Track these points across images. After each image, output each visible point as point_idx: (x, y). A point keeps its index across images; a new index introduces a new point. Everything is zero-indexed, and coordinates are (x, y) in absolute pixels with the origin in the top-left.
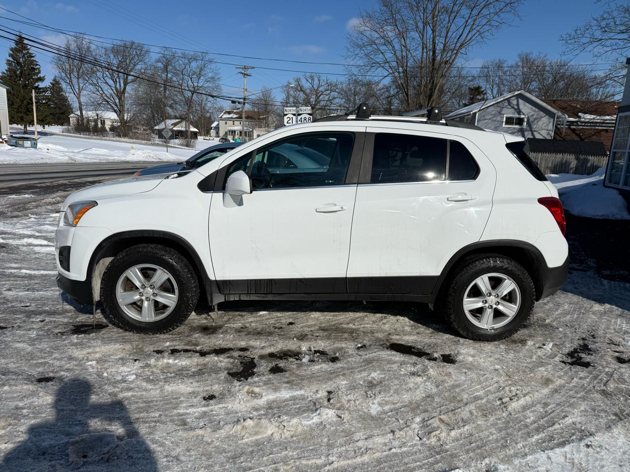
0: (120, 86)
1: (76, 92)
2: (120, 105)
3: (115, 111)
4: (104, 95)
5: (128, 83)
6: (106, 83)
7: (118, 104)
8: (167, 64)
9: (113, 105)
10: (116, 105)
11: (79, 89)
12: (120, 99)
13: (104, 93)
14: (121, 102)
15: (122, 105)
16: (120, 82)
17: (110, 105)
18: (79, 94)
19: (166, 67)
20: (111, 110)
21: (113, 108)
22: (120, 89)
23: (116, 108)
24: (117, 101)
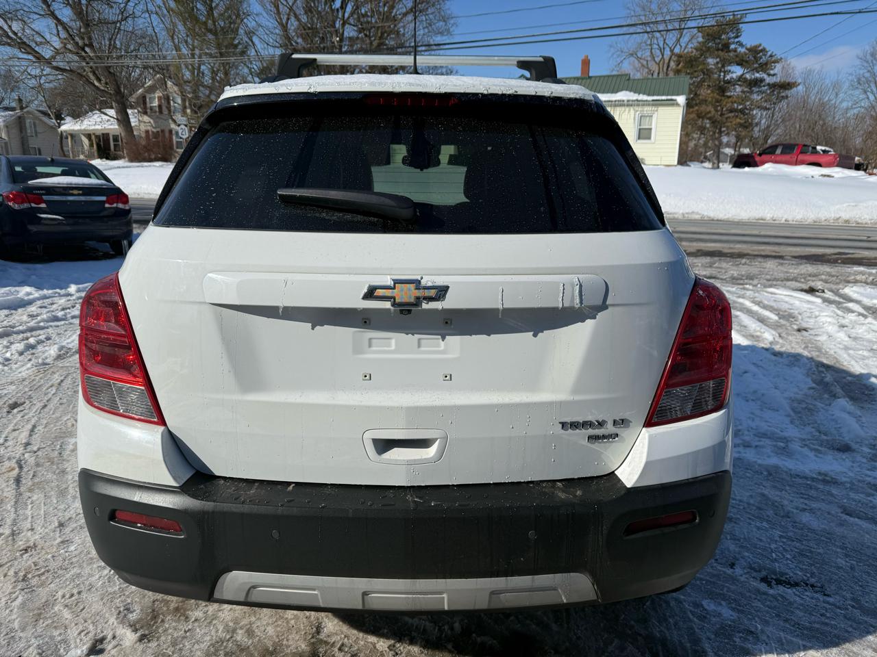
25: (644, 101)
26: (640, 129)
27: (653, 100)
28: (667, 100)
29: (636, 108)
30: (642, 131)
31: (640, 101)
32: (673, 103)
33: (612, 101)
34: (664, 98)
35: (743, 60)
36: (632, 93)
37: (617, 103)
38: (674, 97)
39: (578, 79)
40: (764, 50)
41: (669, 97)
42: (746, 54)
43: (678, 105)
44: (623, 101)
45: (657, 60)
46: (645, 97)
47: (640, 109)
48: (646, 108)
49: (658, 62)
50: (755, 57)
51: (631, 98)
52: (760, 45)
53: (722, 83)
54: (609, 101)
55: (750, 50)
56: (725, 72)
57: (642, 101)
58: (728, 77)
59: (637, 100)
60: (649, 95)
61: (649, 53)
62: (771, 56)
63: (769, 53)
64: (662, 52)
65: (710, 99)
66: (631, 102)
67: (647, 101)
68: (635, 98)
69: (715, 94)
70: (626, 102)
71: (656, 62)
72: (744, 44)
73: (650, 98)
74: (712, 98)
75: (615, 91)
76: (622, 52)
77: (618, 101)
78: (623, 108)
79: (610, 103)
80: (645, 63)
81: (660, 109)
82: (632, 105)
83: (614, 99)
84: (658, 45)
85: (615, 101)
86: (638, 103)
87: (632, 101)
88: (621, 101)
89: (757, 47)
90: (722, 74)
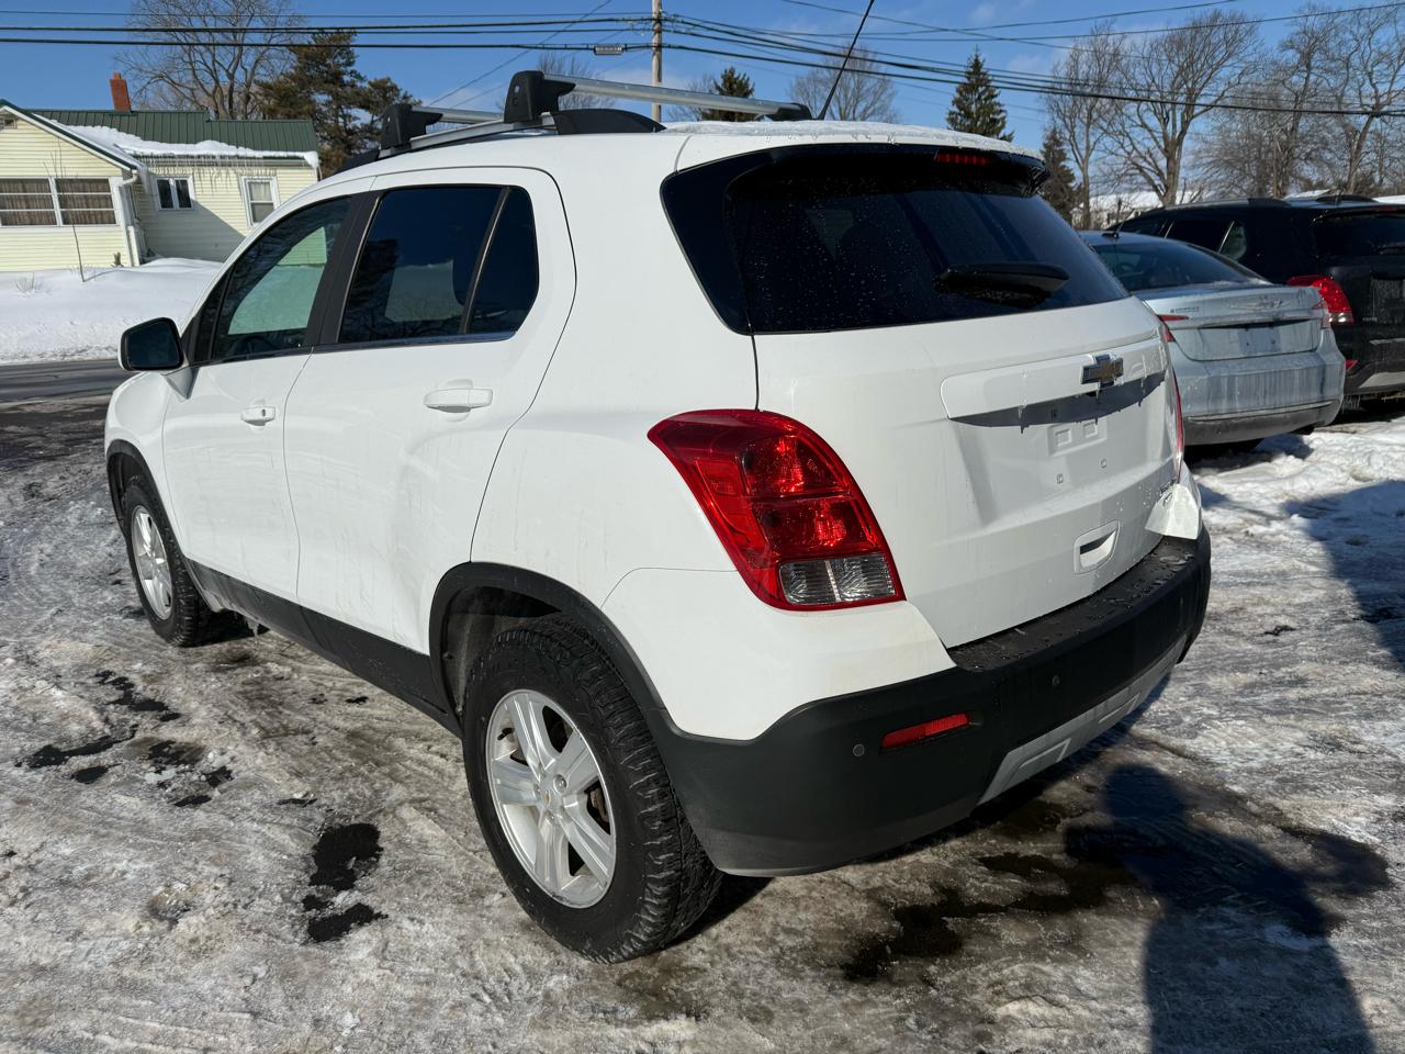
0: (1174, 126)
1: (1081, 156)
2: (1169, 174)
3: (1156, 189)
4: (1135, 152)
5: (1193, 117)
6: (1144, 126)
7: (1165, 171)
8: (1310, 48)
9: (1153, 176)
10: (1160, 174)
11: (1088, 148)
12: (1170, 158)
13: (1134, 148)
14: (1171, 164)
15: (1173, 171)
16: (1174, 120)
17: (1145, 175)
18: (1085, 161)
19: (1306, 58)
20: (1147, 187)
21: (1150, 181)
22: (1174, 134)
23: (1157, 182)
24: (1163, 163)
25: (250, 158)
26: (253, 205)
27: (265, 158)
28: (288, 158)
29: (239, 170)
30: (257, 208)
31: (242, 158)
32: (299, 164)
33: (192, 157)
34: (282, 154)
35: (369, 101)
36: (224, 145)
37: (203, 160)
38: (298, 154)
39: (111, 114)
40: (394, 88)
41: (291, 154)
42: (371, 92)
43: (308, 166)
44: (214, 157)
45: (210, 89)
46: (250, 153)
47: (246, 170)
48: (255, 171)
49: (210, 92)
50: (384, 97)
51: (226, 153)
52: (389, 79)
53: (345, 134)
54: (188, 156)
55: (376, 85)
56: (344, 117)
57: (247, 158)
58: (350, 126)
59: (238, 157)
60: (254, 149)
61: (190, 77)
62: (405, 97)
63: (402, 93)
64: (214, 74)
65: (334, 159)
66: (228, 160)
67: (254, 158)
68: (233, 154)
69: (341, 151)
70: (218, 159)
71: (207, 93)
72: (362, 75)
73: (259, 154)
74: (338, 156)
75: (194, 139)
76: (141, 70)
77: (204, 156)
78: (215, 170)
79: (189, 160)
80: (187, 93)
81: (281, 172)
82: (230, 165)
83: (195, 153)
84: (205, 64)
85: (199, 157)
86: (239, 161)
87: (230, 157)
88: (209, 157)
89: (385, 81)
90: (340, 120)
